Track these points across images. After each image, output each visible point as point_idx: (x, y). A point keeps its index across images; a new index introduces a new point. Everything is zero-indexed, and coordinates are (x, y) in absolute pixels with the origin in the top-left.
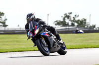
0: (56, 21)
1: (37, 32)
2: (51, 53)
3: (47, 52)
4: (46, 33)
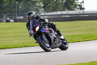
1: (37, 29)
3: (49, 47)
4: (46, 29)
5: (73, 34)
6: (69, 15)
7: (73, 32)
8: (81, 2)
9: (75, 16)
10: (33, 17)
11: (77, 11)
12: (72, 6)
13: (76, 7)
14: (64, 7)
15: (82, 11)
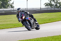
0: (46, 3)
2: (32, 29)
3: (30, 28)
4: (29, 18)
5: (7, 23)
6: (4, 11)
7: (7, 22)
8: (12, 3)
9: (8, 12)
10: (20, 11)
11: (9, 9)
12: (6, 6)
13: (8, 6)
14: (1, 6)
15: (13, 9)
